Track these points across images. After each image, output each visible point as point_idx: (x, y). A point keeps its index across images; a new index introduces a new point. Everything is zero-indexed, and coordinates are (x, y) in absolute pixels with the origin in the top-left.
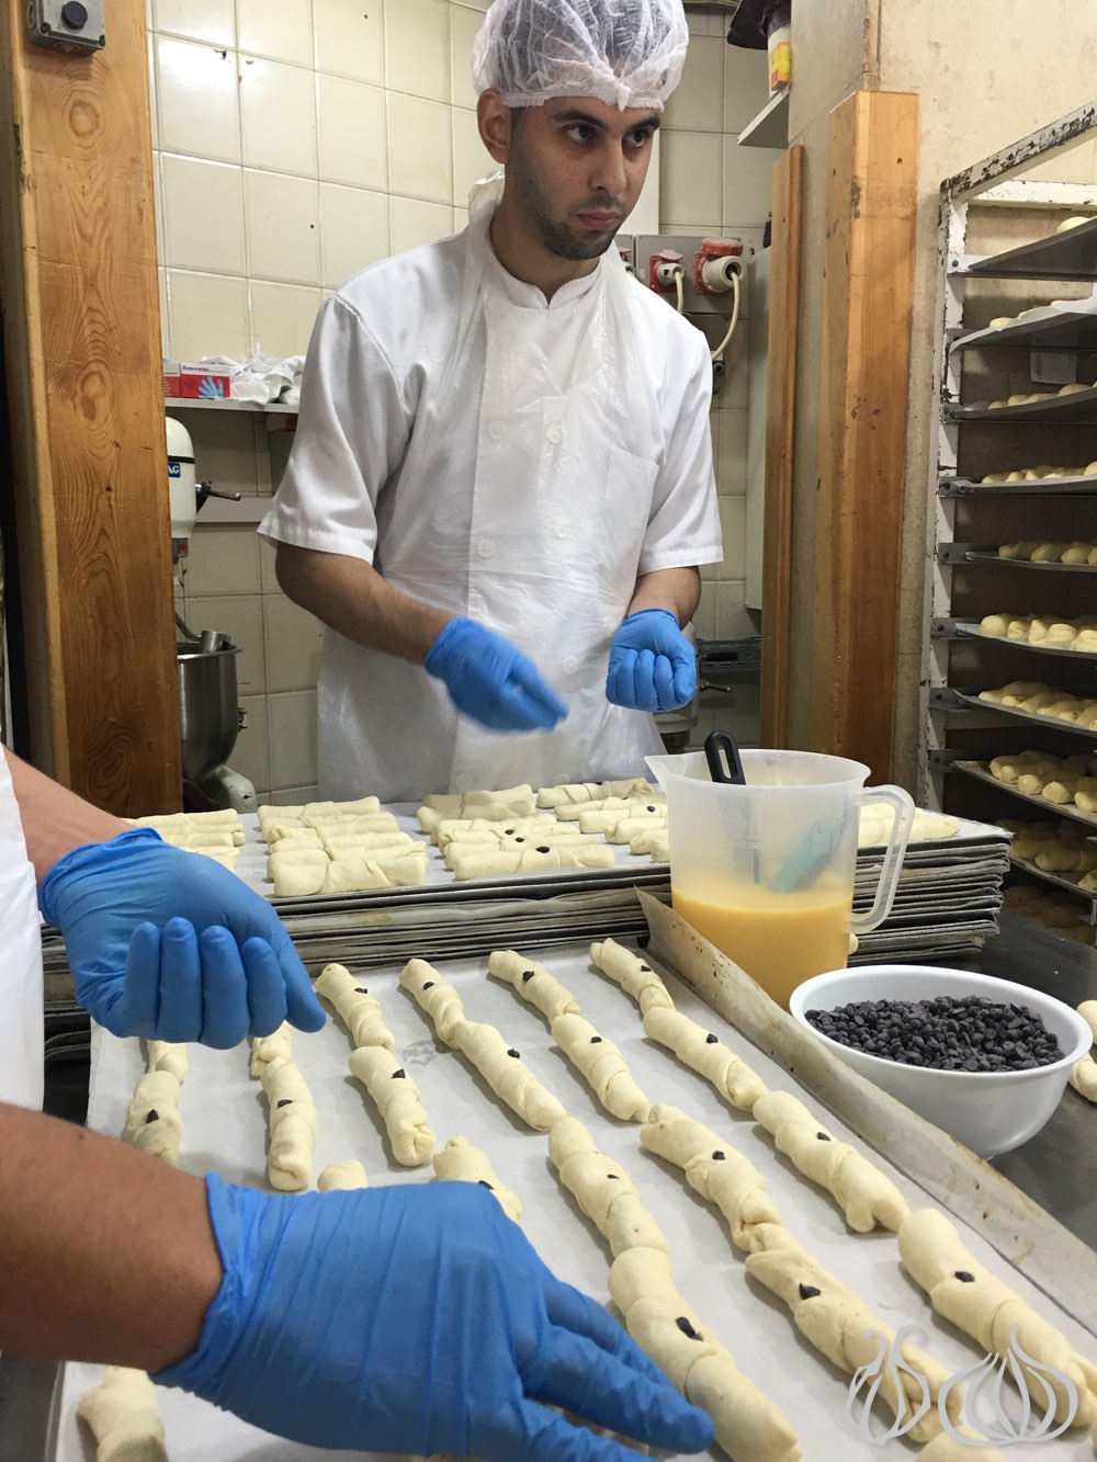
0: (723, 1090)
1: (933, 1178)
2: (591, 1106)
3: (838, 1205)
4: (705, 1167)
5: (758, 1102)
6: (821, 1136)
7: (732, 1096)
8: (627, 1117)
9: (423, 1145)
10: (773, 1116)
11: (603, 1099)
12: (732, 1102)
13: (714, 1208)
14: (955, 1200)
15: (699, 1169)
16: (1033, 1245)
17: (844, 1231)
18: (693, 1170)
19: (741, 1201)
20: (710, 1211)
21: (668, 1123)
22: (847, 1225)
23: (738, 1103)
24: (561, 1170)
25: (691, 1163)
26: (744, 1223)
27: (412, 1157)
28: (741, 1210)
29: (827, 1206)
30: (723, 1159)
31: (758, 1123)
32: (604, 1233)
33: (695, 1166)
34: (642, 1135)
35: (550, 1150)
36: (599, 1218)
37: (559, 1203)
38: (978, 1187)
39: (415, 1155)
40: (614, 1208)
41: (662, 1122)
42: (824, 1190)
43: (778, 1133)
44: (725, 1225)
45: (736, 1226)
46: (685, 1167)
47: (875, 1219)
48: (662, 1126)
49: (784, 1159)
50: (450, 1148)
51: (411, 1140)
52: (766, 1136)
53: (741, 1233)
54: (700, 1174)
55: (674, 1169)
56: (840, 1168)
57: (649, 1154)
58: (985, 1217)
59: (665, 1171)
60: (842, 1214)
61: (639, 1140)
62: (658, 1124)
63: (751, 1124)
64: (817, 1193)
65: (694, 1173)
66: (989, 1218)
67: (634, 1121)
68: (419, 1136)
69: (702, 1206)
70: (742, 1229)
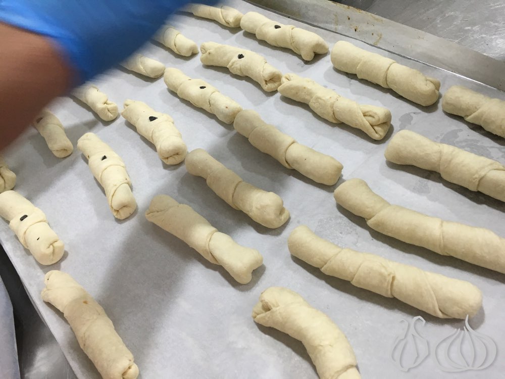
0: (223, 22)
1: (327, 23)
2: (172, 56)
3: (295, 53)
4: (237, 64)
5: (242, 22)
6: (277, 27)
7: (228, 23)
8: (189, 54)
9: (113, 110)
10: (251, 26)
11: (175, 51)
12: (228, 26)
13: (248, 79)
14: (340, 28)
15: (235, 65)
16: (381, 35)
17: (303, 63)
18: (233, 67)
19: (261, 73)
20: (246, 81)
21: (211, 51)
22: (303, 60)
23: (232, 26)
24: (178, 93)
25: (230, 64)
26: (266, 81)
27: (111, 117)
28: (263, 77)
29: (291, 55)
30: (243, 57)
31: (244, 31)
32: (211, 112)
33: (232, 65)
34: (202, 60)
35: (167, 85)
36: (206, 107)
37: (184, 107)
38: (349, 19)
39: (112, 115)
40: (212, 102)
41: (209, 51)
42: (286, 48)
43: (257, 33)
44: (257, 84)
45: (263, 84)
46: (228, 67)
47: (314, 53)
48: (210, 53)
49: (263, 42)
50: (126, 107)
51: (107, 110)
52: (250, 35)
53: (267, 86)
54: (236, 67)
55: (223, 69)
56: (292, 37)
57: (208, 67)
58: (356, 30)
59: (219, 71)
60: (300, 56)
61: (200, 62)
62: (207, 52)
63: (241, 33)
64: (283, 51)
65: (233, 68)
66: (357, 30)
67: (194, 55)
68: (109, 107)
69: (242, 80)
70: (266, 84)
